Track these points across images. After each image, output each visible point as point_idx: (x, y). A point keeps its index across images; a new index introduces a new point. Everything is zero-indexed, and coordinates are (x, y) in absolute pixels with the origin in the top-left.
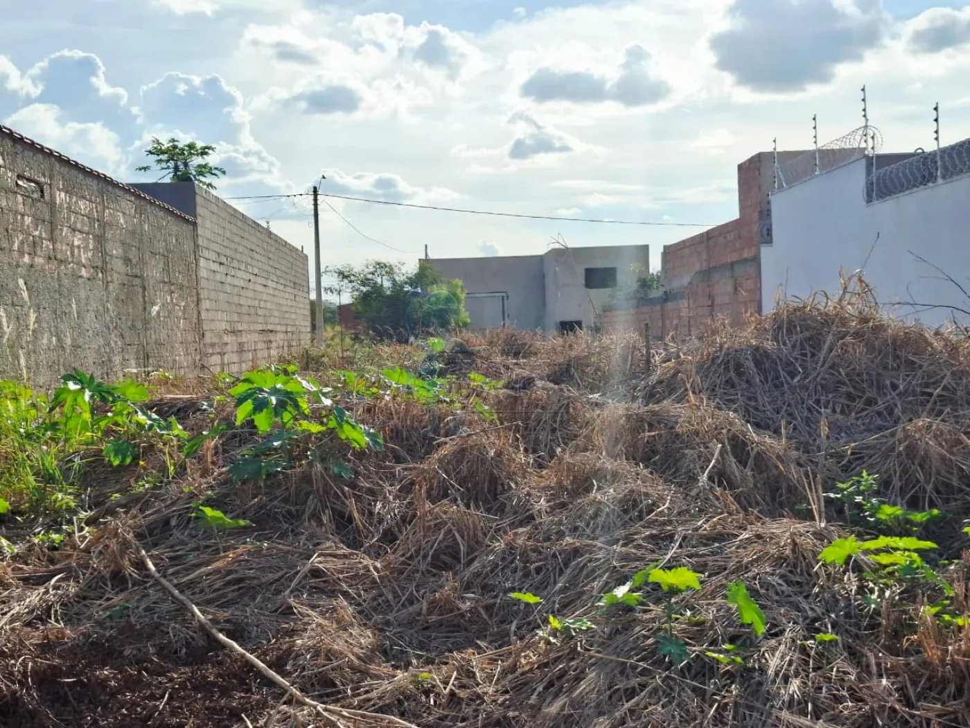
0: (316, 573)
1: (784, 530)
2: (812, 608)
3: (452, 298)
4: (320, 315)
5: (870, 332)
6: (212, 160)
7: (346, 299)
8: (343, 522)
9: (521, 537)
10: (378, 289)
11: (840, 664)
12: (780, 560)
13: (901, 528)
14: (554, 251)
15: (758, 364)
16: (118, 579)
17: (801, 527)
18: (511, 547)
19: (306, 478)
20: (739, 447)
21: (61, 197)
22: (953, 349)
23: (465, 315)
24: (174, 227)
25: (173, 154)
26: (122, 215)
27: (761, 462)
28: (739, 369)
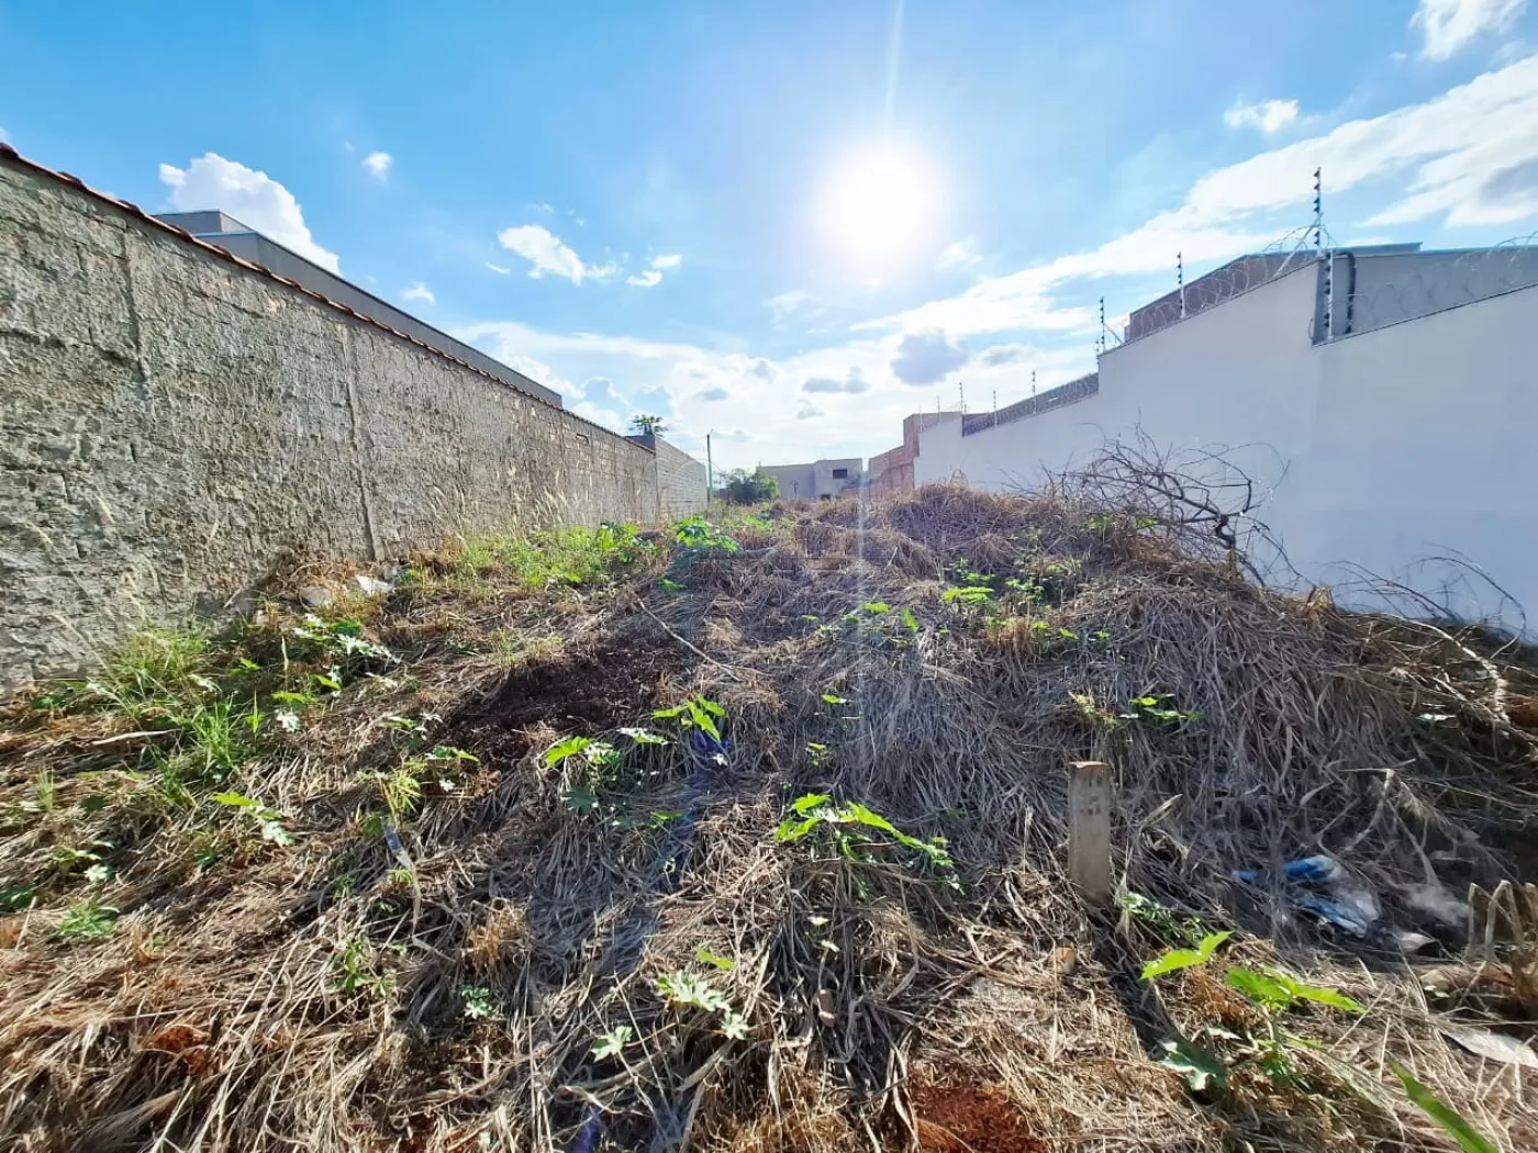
0: (715, 608)
1: (926, 585)
2: (938, 619)
3: (772, 484)
4: (712, 494)
5: (963, 495)
6: (661, 424)
7: (724, 486)
8: (726, 586)
9: (807, 591)
10: (738, 481)
11: (951, 644)
12: (924, 598)
13: (979, 584)
14: (820, 462)
15: (914, 510)
16: (630, 612)
17: (934, 583)
18: (802, 596)
19: (709, 566)
20: (906, 549)
21: (596, 443)
22: (1002, 503)
23: (778, 492)
24: (646, 455)
25: (644, 422)
26: (623, 450)
27: (915, 555)
28: (905, 513)
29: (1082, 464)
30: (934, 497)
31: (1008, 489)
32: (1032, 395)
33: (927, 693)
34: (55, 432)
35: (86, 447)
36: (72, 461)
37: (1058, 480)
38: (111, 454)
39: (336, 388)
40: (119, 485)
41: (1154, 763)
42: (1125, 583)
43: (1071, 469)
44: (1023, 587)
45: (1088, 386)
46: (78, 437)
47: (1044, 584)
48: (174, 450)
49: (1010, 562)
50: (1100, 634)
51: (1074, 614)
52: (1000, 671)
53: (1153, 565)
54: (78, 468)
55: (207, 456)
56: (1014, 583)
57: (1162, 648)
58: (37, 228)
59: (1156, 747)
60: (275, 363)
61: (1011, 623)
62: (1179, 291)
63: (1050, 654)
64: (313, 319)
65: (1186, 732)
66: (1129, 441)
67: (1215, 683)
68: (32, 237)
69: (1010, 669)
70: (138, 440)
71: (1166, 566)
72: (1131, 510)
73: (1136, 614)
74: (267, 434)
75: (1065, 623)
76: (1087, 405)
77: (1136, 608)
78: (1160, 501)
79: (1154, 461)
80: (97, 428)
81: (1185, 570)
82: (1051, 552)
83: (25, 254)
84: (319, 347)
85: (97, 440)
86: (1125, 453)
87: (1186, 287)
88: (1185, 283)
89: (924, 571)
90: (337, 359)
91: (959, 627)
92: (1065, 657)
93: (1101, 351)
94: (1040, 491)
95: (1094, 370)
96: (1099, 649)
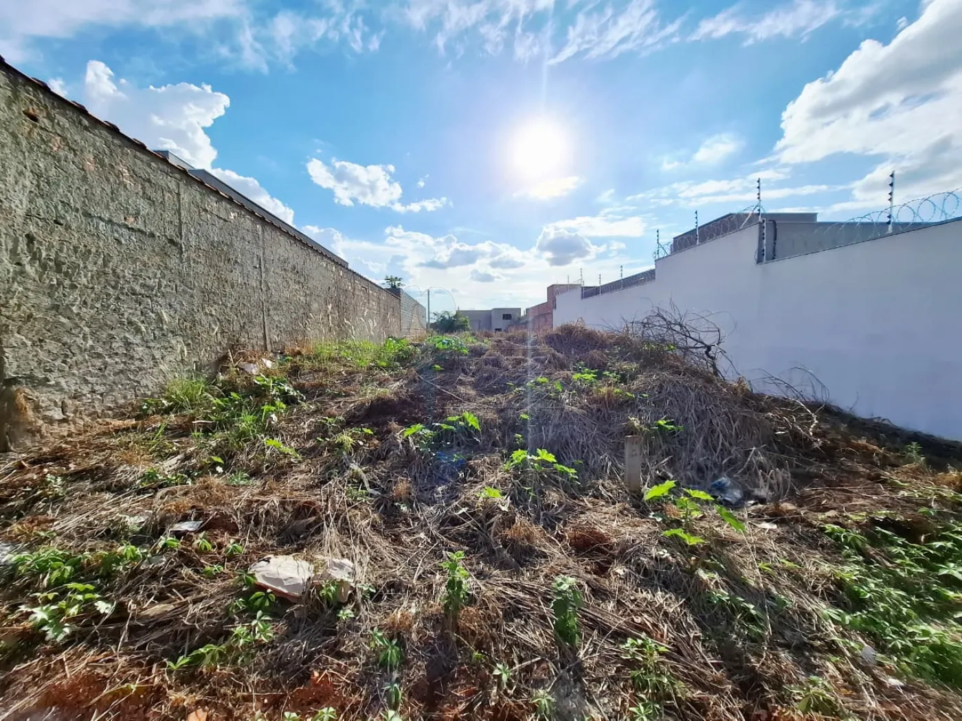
0: (460, 380)
1: (565, 373)
2: (571, 387)
3: (466, 321)
5: (583, 331)
8: (463, 371)
9: (506, 373)
10: (445, 318)
11: (576, 398)
12: (564, 378)
13: (589, 373)
15: (557, 338)
16: (415, 381)
17: (568, 372)
18: (504, 376)
19: (454, 360)
20: (553, 355)
21: (371, 292)
22: (602, 336)
23: (469, 326)
25: (391, 280)
26: (384, 297)
27: (558, 359)
28: (553, 339)
29: (641, 317)
30: (568, 331)
31: (606, 329)
32: (619, 278)
33: (567, 417)
34: (149, 277)
35: (160, 285)
36: (154, 293)
37: (630, 325)
38: (168, 290)
39: (255, 259)
40: (170, 305)
41: (663, 448)
42: (658, 375)
43: (635, 320)
44: (611, 375)
45: (650, 275)
46: (157, 280)
47: (621, 375)
48: (191, 289)
49: (606, 364)
50: (644, 395)
51: (634, 387)
52: (599, 410)
53: (671, 367)
54: (156, 295)
55: (203, 292)
56: (607, 373)
57: (671, 403)
58: (149, 181)
59: (665, 441)
60: (232, 245)
61: (604, 390)
62: (695, 230)
63: (621, 405)
64: (247, 222)
65: (678, 436)
66: (666, 307)
67: (692, 416)
68: (147, 184)
69: (603, 410)
70: (178, 282)
71: (677, 367)
72: (663, 341)
73: (661, 387)
74: (226, 282)
75: (629, 390)
76: (649, 287)
77: (661, 385)
78: (678, 337)
79: (677, 317)
80: (164, 277)
81: (687, 369)
82: (625, 360)
83: (144, 193)
84: (249, 237)
85: (164, 282)
86: (662, 313)
87: (699, 228)
88: (699, 225)
89: (563, 367)
90: (257, 243)
91: (580, 391)
92: (628, 406)
93: (657, 258)
94: (621, 330)
95: (653, 267)
96: (643, 401)
